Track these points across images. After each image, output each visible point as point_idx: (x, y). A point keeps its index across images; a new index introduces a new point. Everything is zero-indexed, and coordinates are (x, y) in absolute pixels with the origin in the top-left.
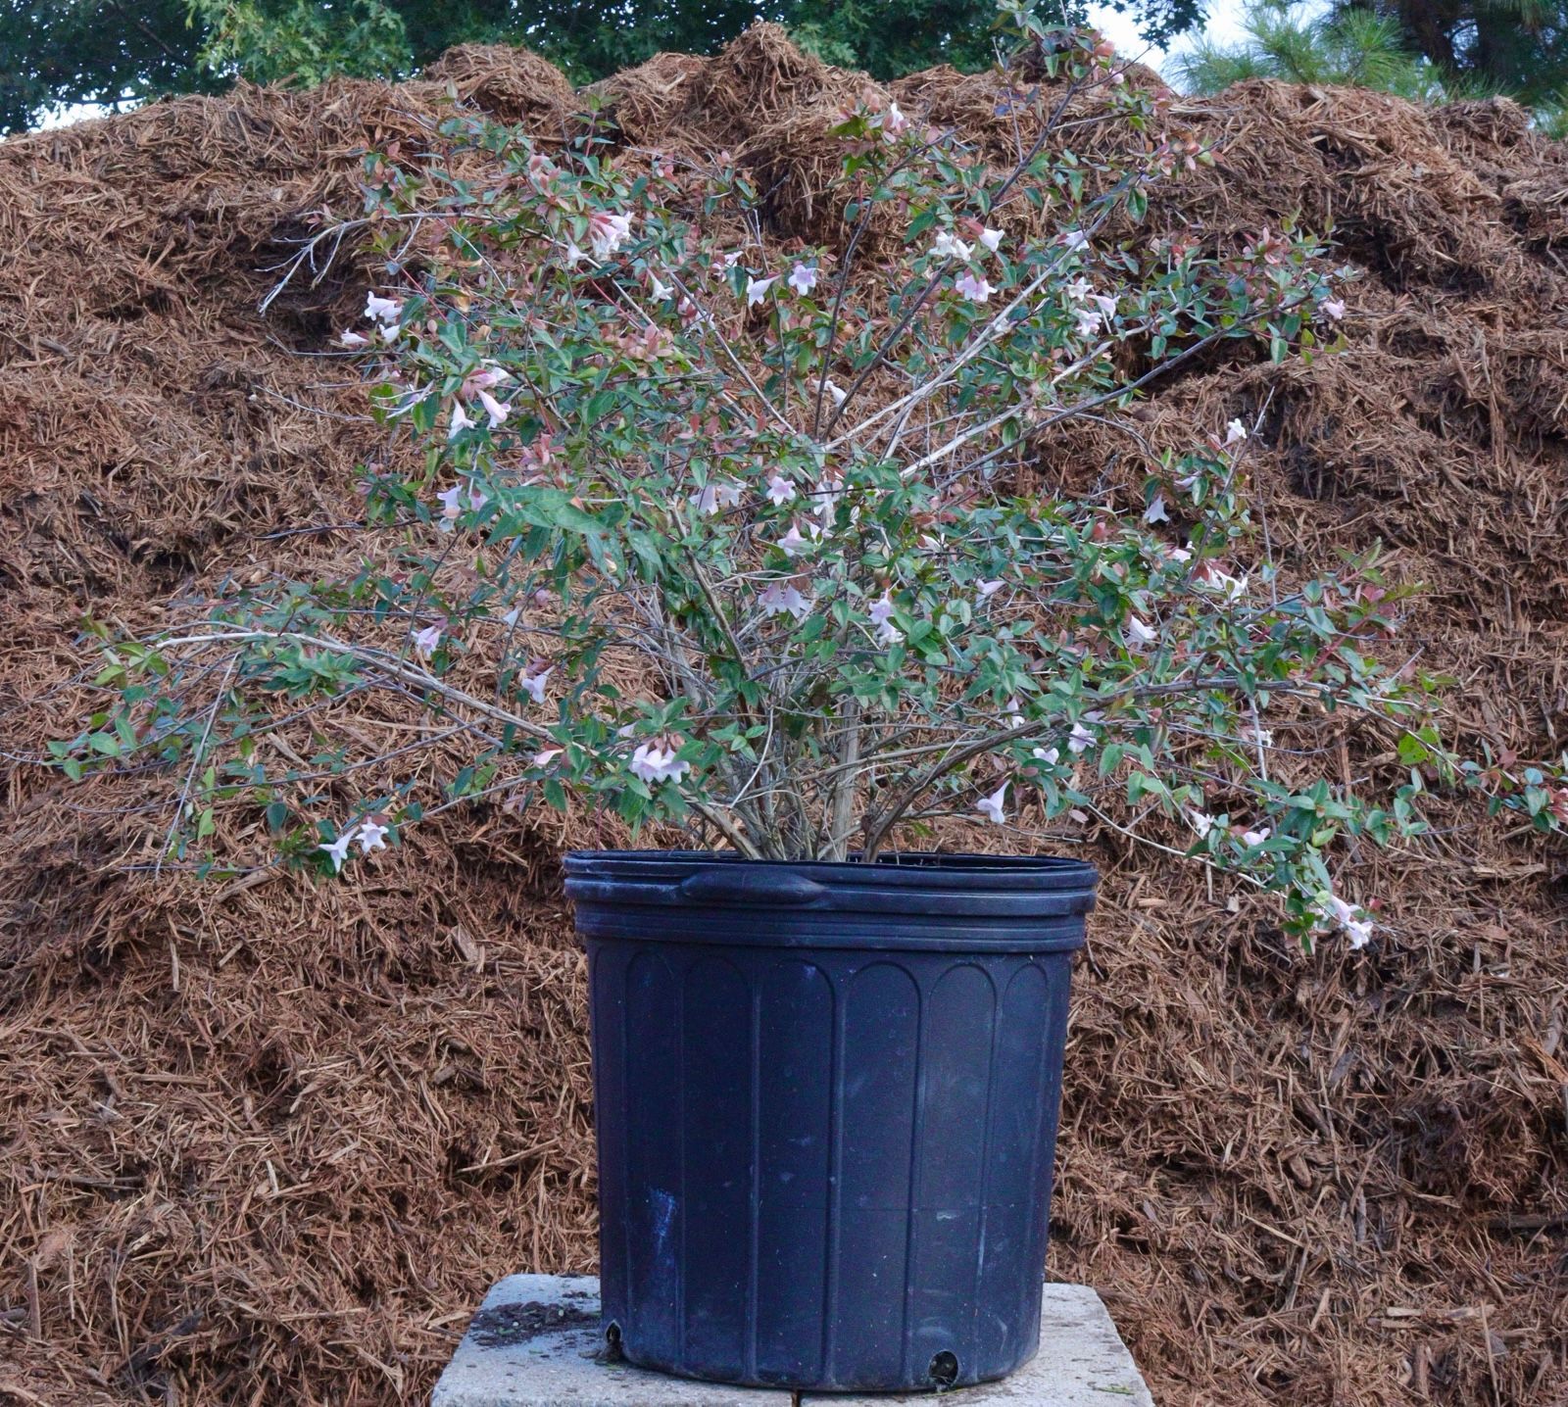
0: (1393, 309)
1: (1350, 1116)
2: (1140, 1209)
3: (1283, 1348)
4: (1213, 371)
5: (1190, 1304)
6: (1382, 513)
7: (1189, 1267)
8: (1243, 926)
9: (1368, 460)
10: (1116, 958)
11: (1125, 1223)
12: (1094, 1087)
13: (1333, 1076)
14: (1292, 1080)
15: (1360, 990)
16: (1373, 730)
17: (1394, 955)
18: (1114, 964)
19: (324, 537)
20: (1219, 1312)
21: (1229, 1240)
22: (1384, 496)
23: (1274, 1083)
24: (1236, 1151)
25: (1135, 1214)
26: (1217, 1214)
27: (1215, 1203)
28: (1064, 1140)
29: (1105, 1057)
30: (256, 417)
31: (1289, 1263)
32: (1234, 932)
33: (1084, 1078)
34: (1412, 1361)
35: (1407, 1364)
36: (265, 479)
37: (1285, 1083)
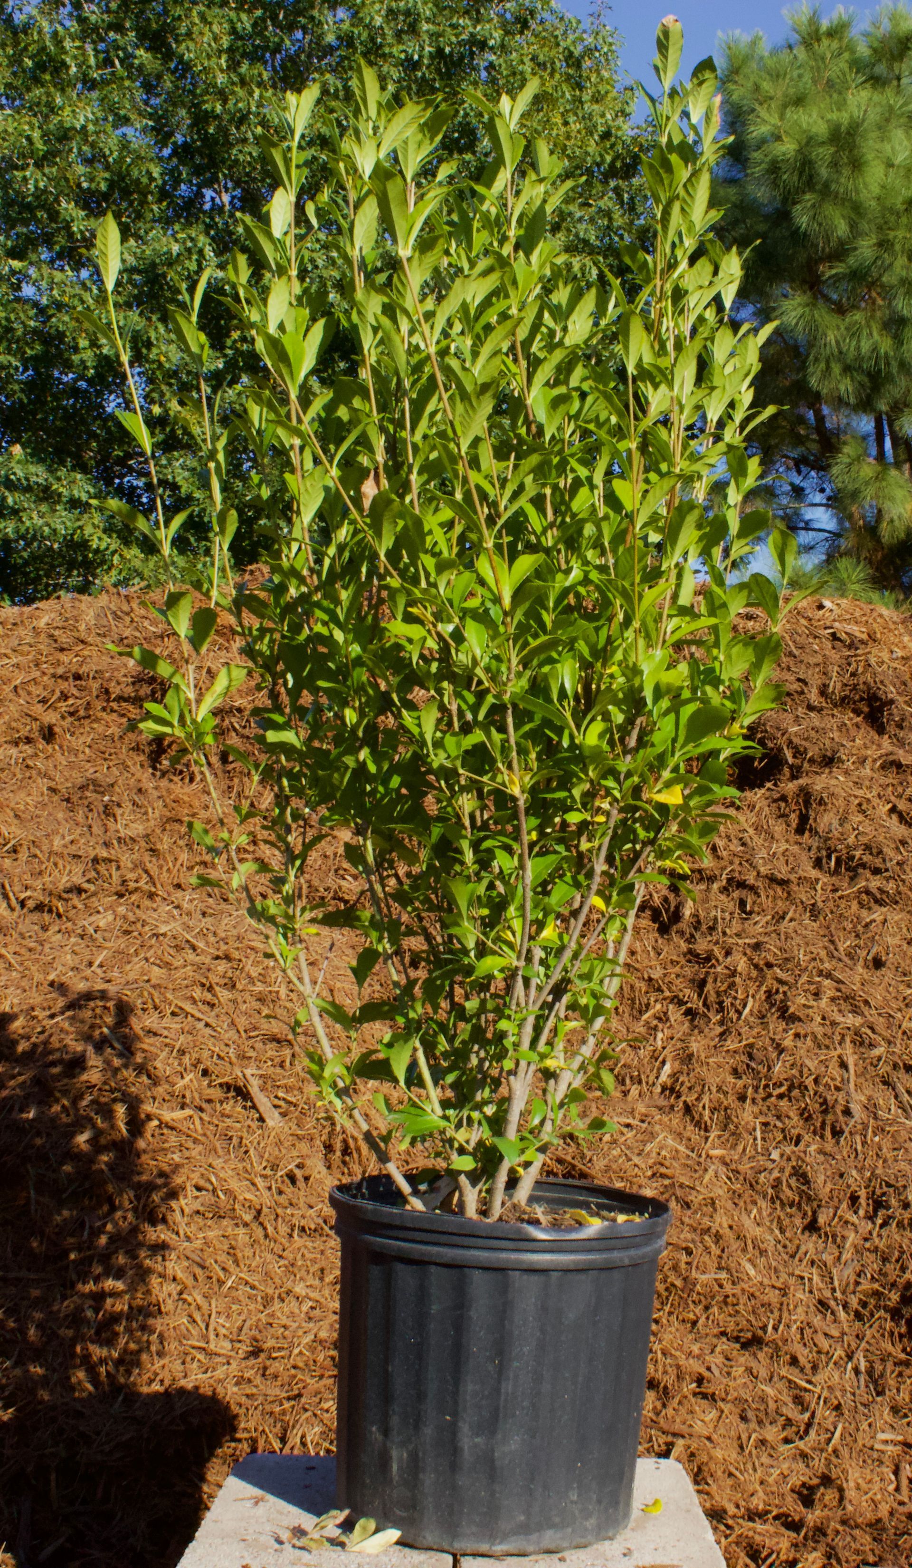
0: (879, 746)
1: (854, 1302)
2: (709, 1369)
3: (808, 1466)
4: (761, 786)
5: (744, 1437)
6: (875, 883)
7: (744, 1410)
8: (782, 1170)
9: (868, 848)
10: (694, 1193)
11: (700, 1380)
12: (679, 1283)
13: (843, 1274)
14: (816, 1278)
15: (861, 1212)
16: (869, 1032)
17: (885, 1189)
18: (692, 1197)
19: (151, 896)
20: (763, 1442)
21: (769, 1390)
22: (876, 871)
23: (802, 1278)
24: (775, 1328)
25: (706, 1374)
26: (763, 1373)
27: (761, 1362)
28: (656, 1321)
29: (687, 1263)
30: (108, 812)
31: (813, 1405)
32: (776, 1174)
33: (672, 1278)
34: (896, 1472)
35: (893, 1477)
36: (113, 853)
37: (810, 1280)
